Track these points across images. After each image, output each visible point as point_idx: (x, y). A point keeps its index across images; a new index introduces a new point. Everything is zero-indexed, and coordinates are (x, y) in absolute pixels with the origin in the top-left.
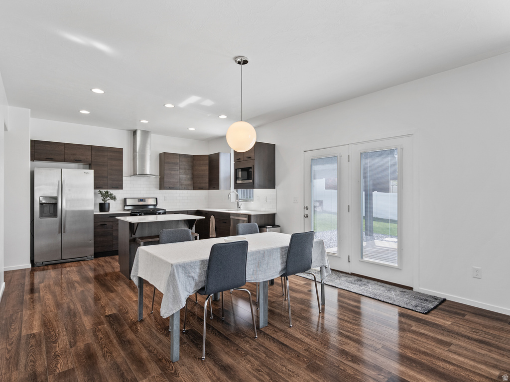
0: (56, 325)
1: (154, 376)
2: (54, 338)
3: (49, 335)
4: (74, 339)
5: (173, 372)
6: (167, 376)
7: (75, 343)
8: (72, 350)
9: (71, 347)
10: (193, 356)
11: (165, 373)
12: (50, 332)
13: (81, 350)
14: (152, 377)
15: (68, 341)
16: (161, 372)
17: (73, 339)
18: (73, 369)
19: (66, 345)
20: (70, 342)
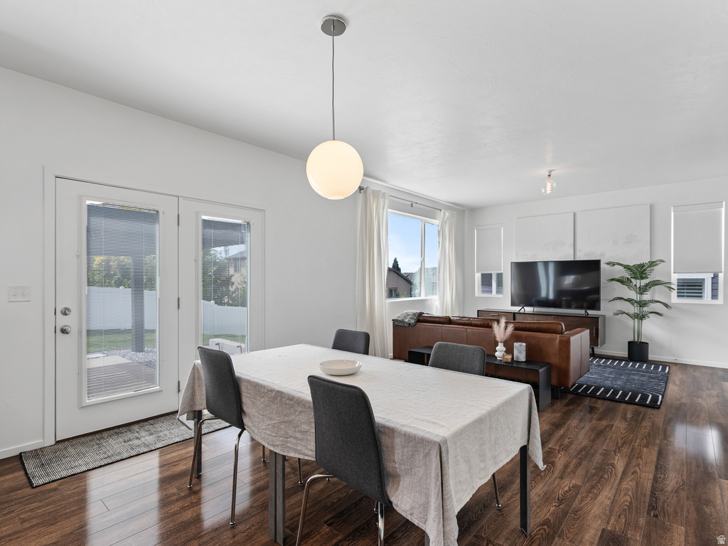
1: (570, 541)
5: (545, 527)
6: (558, 529)
10: (500, 518)
11: (555, 533)
14: (573, 543)
16: (556, 539)
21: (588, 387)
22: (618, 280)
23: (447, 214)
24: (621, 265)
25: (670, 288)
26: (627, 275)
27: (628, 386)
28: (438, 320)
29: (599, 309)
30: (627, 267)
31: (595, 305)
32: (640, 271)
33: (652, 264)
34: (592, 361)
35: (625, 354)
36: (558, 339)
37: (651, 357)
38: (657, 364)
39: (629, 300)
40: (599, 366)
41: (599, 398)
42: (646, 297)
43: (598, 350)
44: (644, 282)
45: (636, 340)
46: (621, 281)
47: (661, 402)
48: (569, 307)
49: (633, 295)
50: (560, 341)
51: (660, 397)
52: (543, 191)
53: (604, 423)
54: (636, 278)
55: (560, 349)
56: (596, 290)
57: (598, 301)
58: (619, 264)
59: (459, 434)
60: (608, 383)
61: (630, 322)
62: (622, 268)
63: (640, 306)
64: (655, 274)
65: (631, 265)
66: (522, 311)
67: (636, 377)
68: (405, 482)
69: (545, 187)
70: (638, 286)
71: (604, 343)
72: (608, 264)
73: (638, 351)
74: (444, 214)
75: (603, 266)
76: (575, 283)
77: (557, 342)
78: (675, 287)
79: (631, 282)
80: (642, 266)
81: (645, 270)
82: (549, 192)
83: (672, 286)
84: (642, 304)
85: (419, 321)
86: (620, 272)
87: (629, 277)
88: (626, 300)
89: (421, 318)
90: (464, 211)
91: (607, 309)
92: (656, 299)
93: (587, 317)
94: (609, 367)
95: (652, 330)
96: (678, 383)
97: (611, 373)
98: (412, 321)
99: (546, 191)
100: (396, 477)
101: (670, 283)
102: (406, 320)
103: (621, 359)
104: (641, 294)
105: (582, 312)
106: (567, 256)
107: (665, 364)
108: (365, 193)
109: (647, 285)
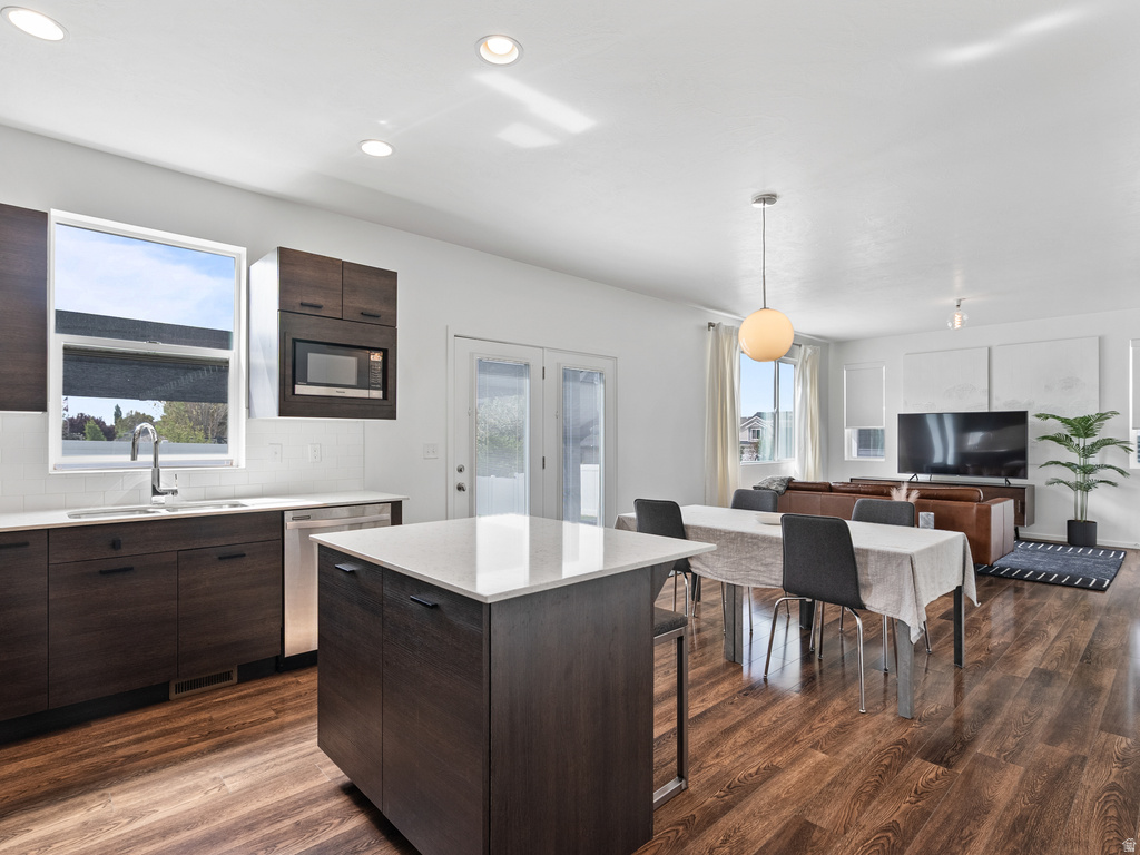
0: (1093, 830)
2: (1112, 798)
3: (1125, 813)
4: (1068, 767)
7: (1071, 760)
8: (1085, 751)
9: (1085, 758)
12: (1119, 819)
13: (1069, 742)
15: (1085, 771)
17: (1070, 768)
18: (1102, 729)
19: (1092, 767)
20: (1082, 766)
21: (1013, 571)
22: (1053, 439)
23: (809, 351)
24: (1058, 418)
25: (1128, 450)
26: (1065, 431)
27: (1066, 570)
28: (814, 486)
29: (1025, 477)
30: (1065, 421)
31: (1020, 471)
32: (1084, 426)
33: (1102, 417)
34: (1015, 545)
35: (1063, 537)
36: (975, 508)
37: (1100, 541)
38: (1108, 550)
39: (1069, 465)
40: (1027, 550)
41: (1027, 580)
42: (1093, 460)
43: (1023, 532)
44: (1090, 441)
45: (1079, 518)
46: (1057, 439)
47: (1108, 586)
48: (979, 474)
49: (1075, 458)
50: (979, 511)
51: (1108, 581)
52: (950, 325)
53: (1035, 601)
54: (1078, 436)
55: (978, 520)
56: (1022, 454)
57: (1025, 467)
58: (1054, 417)
59: (921, 553)
60: (1040, 567)
61: (1070, 494)
62: (1058, 422)
63: (1085, 473)
64: (1106, 430)
65: (1072, 418)
66: (915, 479)
67: (1078, 562)
68: (876, 590)
69: (953, 321)
70: (1081, 446)
71: (1033, 523)
72: (1038, 416)
73: (1081, 532)
74: (805, 351)
75: (1031, 419)
76: (983, 443)
77: (974, 511)
78: (1134, 447)
79: (1071, 440)
80: (1086, 419)
81: (1091, 425)
82: (957, 326)
83: (1131, 447)
84: (1087, 470)
85: (788, 488)
86: (1056, 427)
87: (1068, 434)
88: (1063, 465)
89: (791, 485)
90: (828, 345)
91: (1036, 476)
92: (1108, 463)
93: (1009, 487)
94: (1040, 551)
95: (1101, 505)
96: (1134, 569)
97: (1043, 557)
98: (781, 489)
99: (953, 325)
100: (868, 586)
101: (1127, 442)
102: (773, 487)
103: (1056, 544)
104: (1087, 456)
105: (1001, 481)
106: (978, 405)
107: (1118, 551)
108: (717, 330)
109: (1093, 445)
